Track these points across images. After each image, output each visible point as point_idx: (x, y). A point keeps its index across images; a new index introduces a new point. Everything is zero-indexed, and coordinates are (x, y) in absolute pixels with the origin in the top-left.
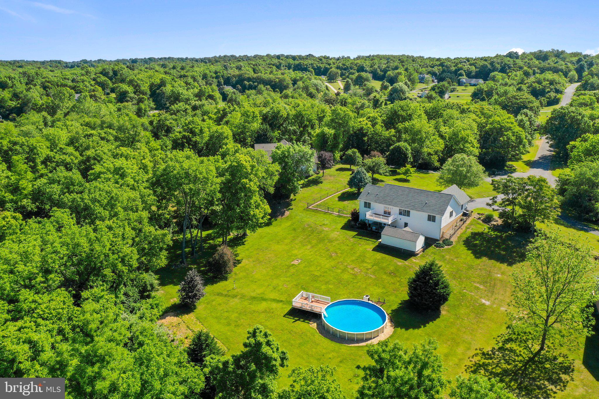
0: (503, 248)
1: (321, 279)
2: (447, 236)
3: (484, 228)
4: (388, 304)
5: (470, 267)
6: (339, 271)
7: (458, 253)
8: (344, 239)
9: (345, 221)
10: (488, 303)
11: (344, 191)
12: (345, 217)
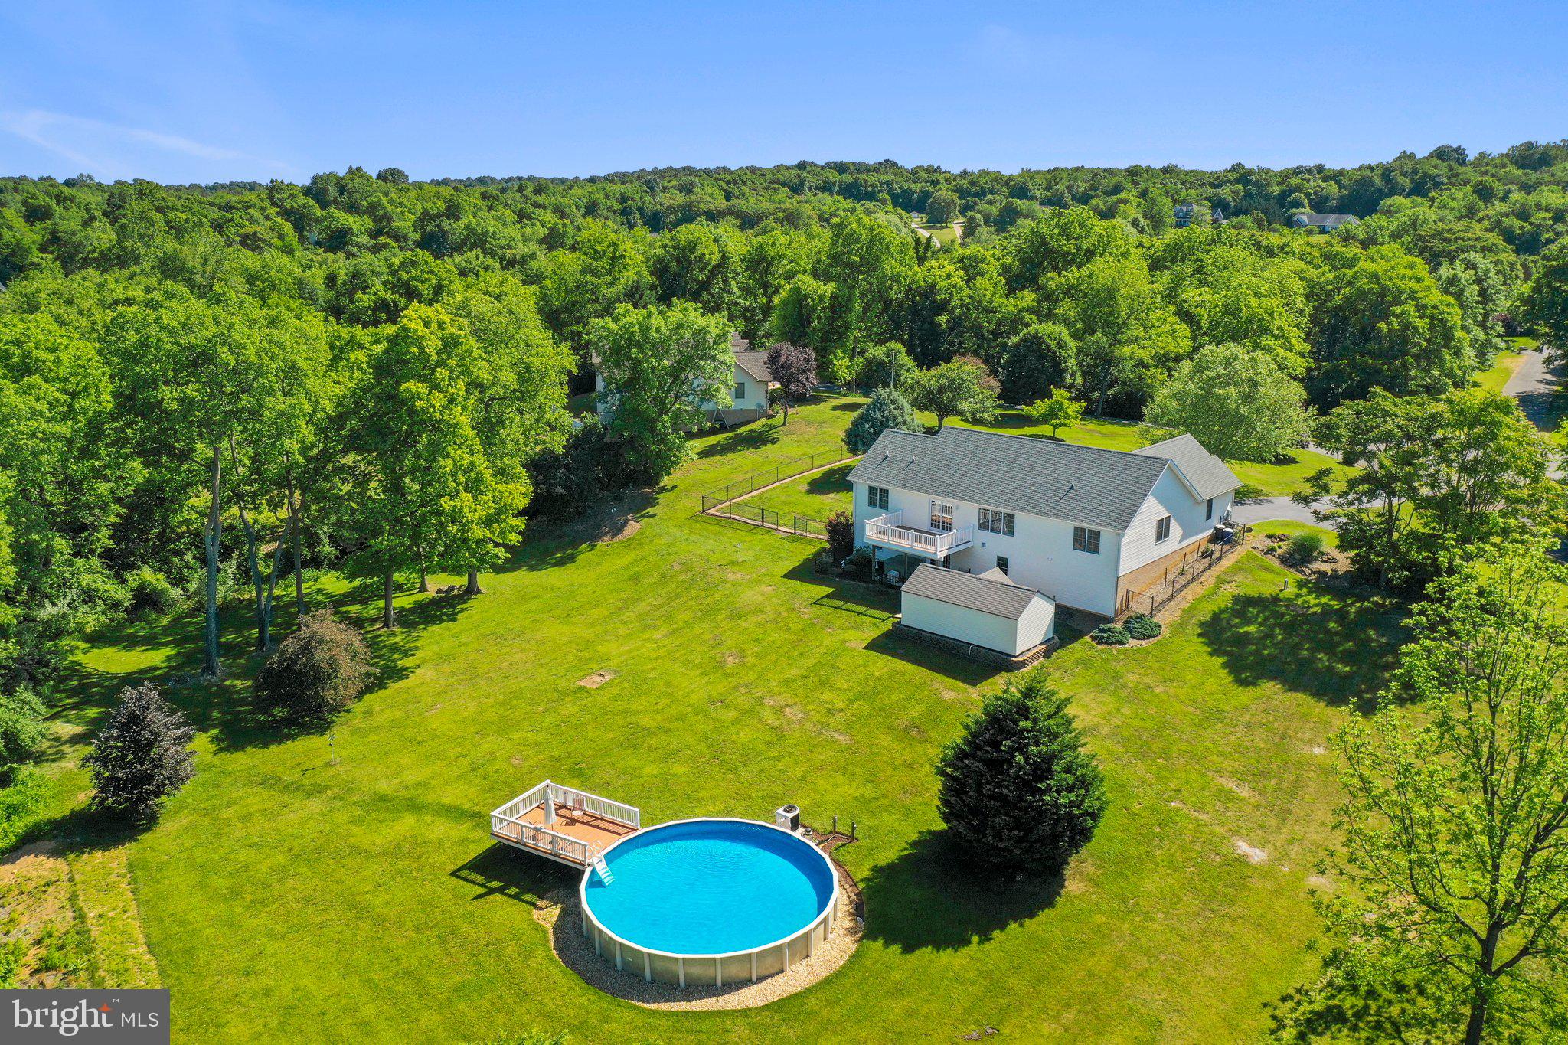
0: (1345, 653)
1: (654, 742)
2: (1141, 607)
3: (1284, 583)
4: (867, 843)
5: (1212, 716)
6: (731, 715)
7: (1174, 666)
8: (782, 609)
9: (807, 551)
10: (1257, 856)
11: (835, 466)
12: (810, 541)
